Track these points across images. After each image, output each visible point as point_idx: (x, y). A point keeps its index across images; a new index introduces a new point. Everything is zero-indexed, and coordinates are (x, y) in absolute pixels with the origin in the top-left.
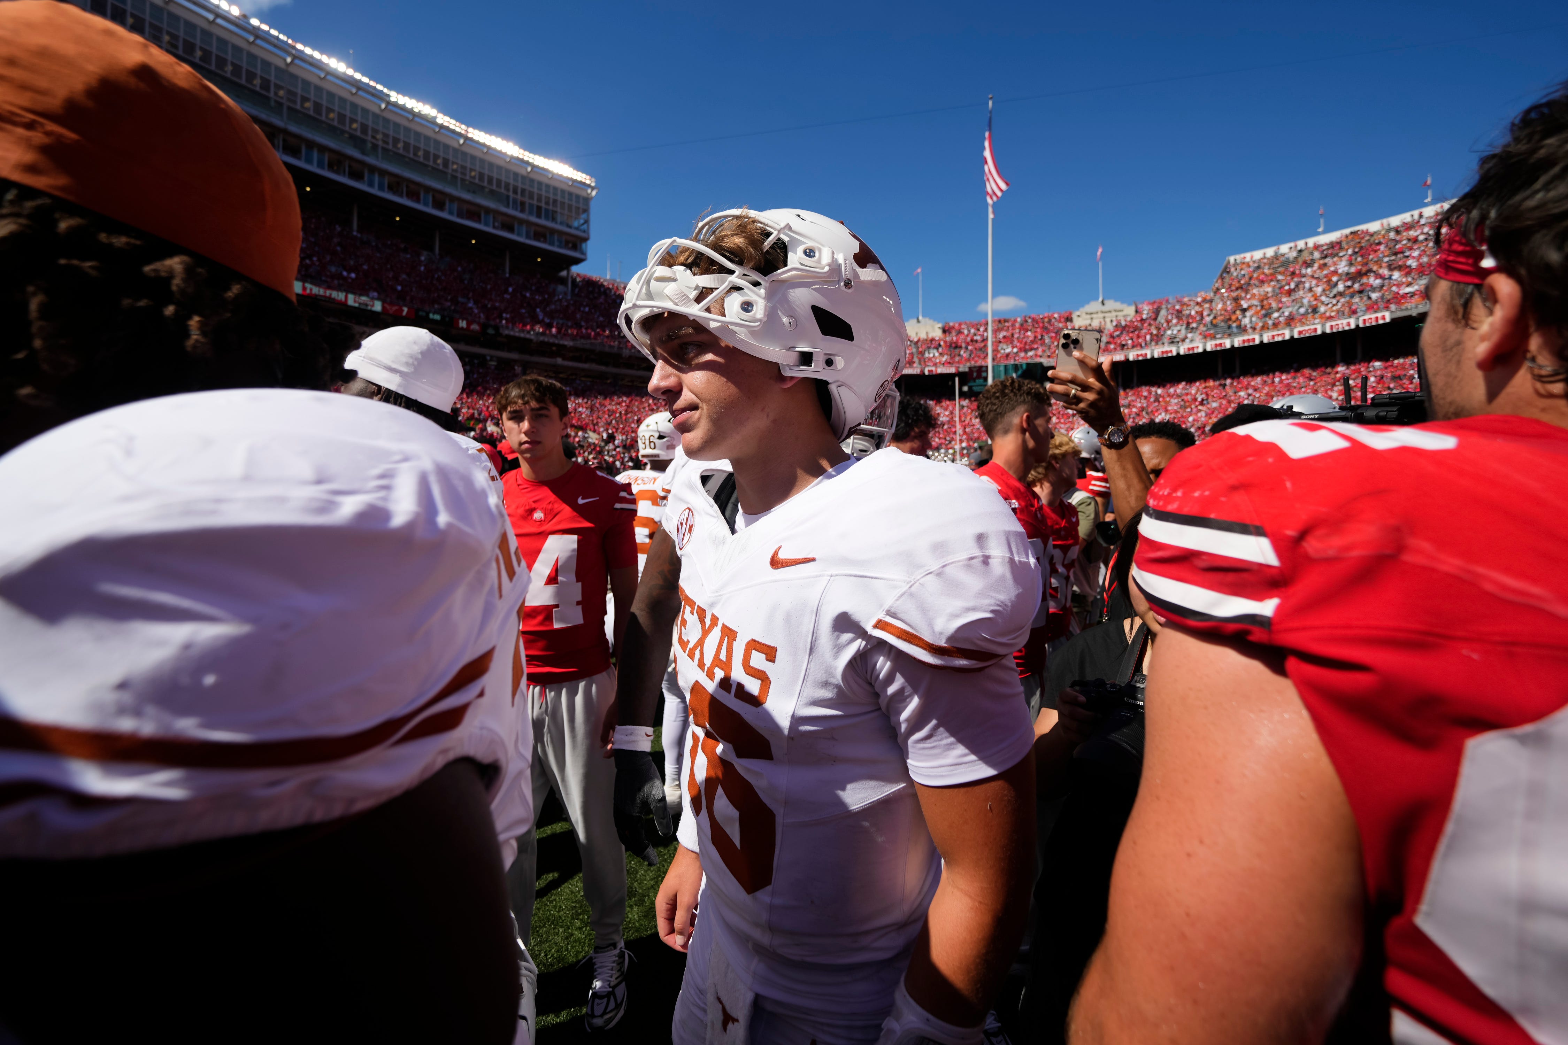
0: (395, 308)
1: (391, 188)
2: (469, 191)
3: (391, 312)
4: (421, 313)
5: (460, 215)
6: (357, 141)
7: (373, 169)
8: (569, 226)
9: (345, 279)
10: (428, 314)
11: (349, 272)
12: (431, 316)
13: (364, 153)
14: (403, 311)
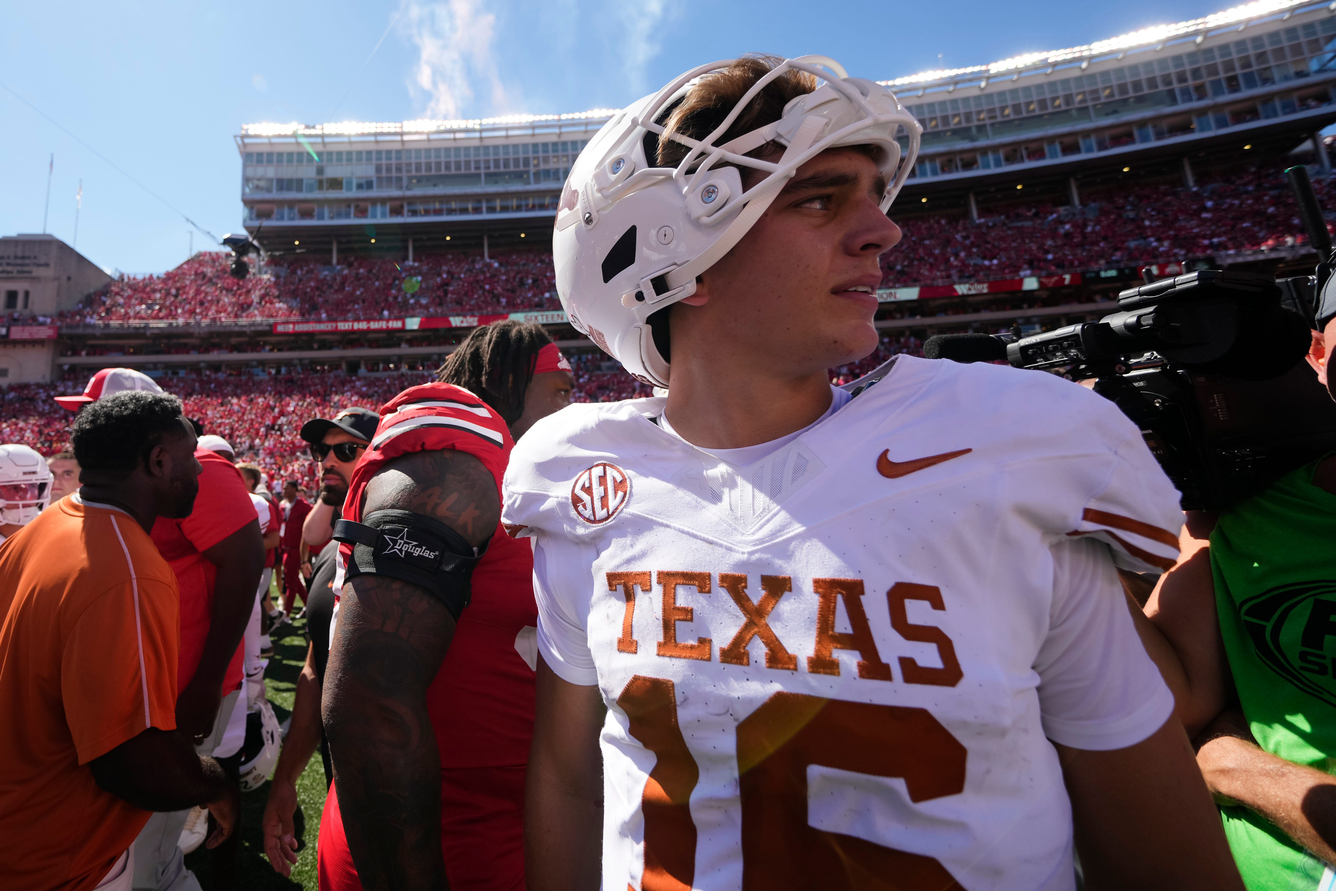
0: (1055, 279)
1: (1010, 159)
2: (1107, 114)
3: (1050, 285)
4: (1088, 275)
5: (1102, 147)
6: (961, 133)
7: (984, 151)
8: (1306, 75)
9: (989, 268)
10: (1098, 273)
11: (991, 259)
12: (1103, 274)
13: (973, 139)
14: (1064, 279)
